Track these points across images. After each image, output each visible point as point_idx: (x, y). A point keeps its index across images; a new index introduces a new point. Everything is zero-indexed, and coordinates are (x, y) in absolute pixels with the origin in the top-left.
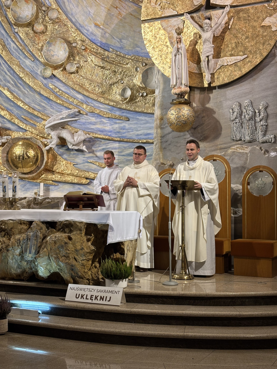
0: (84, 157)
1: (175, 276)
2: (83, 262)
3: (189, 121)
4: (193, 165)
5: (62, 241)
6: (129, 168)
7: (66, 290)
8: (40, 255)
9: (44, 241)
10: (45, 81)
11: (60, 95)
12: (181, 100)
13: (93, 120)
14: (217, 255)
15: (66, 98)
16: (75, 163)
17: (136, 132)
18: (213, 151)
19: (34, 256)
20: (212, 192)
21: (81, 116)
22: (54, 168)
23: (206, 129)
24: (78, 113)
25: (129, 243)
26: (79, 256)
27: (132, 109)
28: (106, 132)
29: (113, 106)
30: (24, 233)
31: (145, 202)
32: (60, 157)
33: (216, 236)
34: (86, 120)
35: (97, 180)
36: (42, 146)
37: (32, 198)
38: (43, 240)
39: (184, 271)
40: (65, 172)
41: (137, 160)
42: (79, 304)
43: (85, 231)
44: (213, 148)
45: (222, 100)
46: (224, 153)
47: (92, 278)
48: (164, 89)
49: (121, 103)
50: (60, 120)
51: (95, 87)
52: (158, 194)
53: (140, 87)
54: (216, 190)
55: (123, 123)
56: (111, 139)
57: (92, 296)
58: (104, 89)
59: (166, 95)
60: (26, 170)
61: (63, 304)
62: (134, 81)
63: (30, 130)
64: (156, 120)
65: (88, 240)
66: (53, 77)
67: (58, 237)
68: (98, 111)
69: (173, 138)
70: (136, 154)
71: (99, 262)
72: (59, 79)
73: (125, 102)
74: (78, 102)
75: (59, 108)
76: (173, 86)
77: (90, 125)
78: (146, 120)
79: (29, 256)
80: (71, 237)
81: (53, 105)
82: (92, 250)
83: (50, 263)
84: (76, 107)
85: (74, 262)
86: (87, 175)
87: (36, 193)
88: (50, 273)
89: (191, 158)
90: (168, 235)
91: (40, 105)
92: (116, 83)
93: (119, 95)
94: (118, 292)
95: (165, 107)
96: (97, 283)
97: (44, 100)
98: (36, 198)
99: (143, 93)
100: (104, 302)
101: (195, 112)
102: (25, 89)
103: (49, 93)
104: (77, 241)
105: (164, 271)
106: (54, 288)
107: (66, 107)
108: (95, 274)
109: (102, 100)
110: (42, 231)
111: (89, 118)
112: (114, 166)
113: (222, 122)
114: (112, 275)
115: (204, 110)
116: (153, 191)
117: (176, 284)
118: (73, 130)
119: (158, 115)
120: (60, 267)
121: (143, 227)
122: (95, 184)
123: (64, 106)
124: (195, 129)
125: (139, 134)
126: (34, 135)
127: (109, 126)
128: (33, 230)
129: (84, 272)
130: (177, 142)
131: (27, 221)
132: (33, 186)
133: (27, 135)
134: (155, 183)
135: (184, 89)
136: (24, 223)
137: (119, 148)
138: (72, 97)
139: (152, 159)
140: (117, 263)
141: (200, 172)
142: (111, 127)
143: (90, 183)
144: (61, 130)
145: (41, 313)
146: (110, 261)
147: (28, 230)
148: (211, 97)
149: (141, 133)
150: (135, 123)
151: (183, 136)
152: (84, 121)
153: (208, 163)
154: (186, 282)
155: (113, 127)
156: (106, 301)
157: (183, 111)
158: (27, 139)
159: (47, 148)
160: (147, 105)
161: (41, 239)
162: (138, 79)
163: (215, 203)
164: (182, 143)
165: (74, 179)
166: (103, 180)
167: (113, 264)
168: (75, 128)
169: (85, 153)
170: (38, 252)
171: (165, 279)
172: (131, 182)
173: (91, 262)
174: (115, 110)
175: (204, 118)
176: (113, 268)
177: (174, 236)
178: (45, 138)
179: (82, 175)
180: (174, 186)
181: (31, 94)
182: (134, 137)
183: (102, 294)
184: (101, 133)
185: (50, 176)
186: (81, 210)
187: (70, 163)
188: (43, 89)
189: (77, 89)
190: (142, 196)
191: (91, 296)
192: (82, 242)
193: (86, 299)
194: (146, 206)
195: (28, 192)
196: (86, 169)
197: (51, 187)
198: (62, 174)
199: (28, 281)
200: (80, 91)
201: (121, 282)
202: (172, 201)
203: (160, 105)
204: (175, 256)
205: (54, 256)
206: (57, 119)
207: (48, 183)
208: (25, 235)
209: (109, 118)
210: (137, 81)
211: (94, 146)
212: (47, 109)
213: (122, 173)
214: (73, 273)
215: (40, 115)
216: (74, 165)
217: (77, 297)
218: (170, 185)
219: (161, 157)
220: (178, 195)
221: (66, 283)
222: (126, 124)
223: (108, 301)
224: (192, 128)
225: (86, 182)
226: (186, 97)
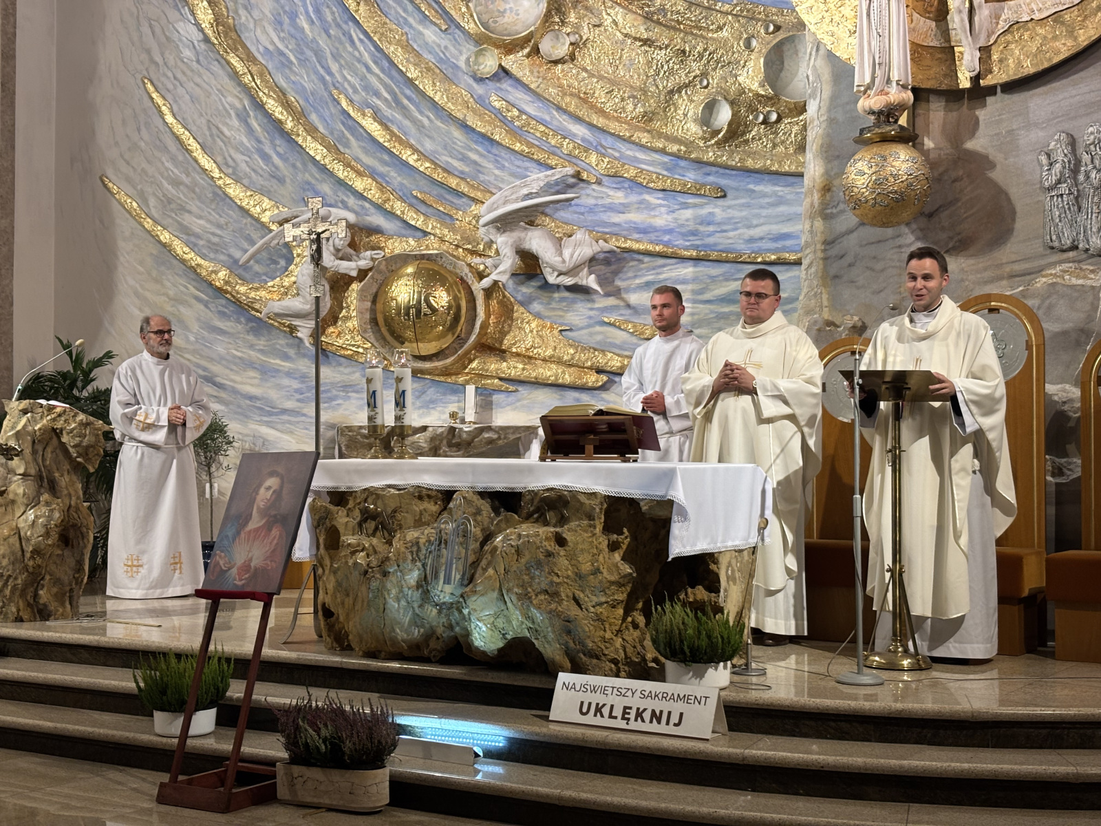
0: (591, 309)
1: (871, 658)
2: (599, 610)
3: (913, 193)
4: (926, 324)
5: (538, 548)
6: (728, 336)
7: (552, 691)
8: (475, 586)
9: (486, 548)
10: (479, 89)
11: (521, 128)
12: (888, 128)
13: (618, 198)
14: (1003, 599)
15: (538, 135)
16: (566, 325)
17: (746, 230)
18: (986, 283)
19: (458, 592)
20: (985, 405)
21: (583, 188)
22: (505, 342)
23: (966, 218)
24: (572, 180)
25: (731, 558)
26: (587, 592)
27: (734, 163)
28: (656, 234)
29: (677, 156)
30: (428, 525)
31: (779, 437)
32: (522, 309)
33: (999, 542)
34: (596, 198)
35: (630, 375)
36: (470, 279)
37: (443, 429)
38: (483, 544)
39: (902, 646)
40: (535, 351)
41: (753, 314)
42: (589, 733)
43: (603, 520)
44: (988, 274)
45: (1014, 127)
46: (1021, 288)
47: (626, 657)
48: (834, 98)
49: (702, 145)
50: (522, 200)
51: (623, 100)
52: (816, 412)
53: (758, 95)
54: (999, 401)
55: (706, 204)
56: (672, 253)
57: (626, 710)
58: (650, 106)
59: (840, 117)
60: (427, 348)
61: (544, 730)
62: (740, 79)
63: (438, 231)
64: (810, 192)
65: (613, 547)
66: (503, 74)
67: (528, 536)
68: (632, 172)
69: (861, 246)
70: (748, 294)
71: (647, 613)
72: (518, 81)
73: (713, 142)
74: (574, 148)
75: (518, 167)
76: (862, 89)
77: (608, 214)
78: (777, 196)
79: (445, 592)
80: (564, 535)
81: (502, 158)
82: (625, 576)
83: (505, 612)
84: (569, 161)
85: (574, 611)
86: (601, 360)
87: (453, 415)
88: (505, 641)
89: (922, 302)
90: (851, 536)
91: (464, 159)
92: (686, 86)
93: (695, 121)
94: (703, 699)
95: (837, 153)
96: (641, 671)
97: (476, 142)
98: (454, 429)
99: (769, 112)
100: (662, 728)
101: (932, 164)
102: (421, 113)
103: (490, 123)
104: (582, 550)
105: (838, 644)
106: (516, 683)
107: (538, 162)
108: (635, 647)
109: (645, 138)
110: (479, 518)
111: (605, 193)
112: (681, 332)
113: (1015, 192)
114: (686, 648)
115: (959, 158)
116: (801, 404)
117: (879, 681)
118: (560, 230)
119: (817, 178)
120: (533, 622)
121: (773, 512)
122: (624, 385)
123: (532, 159)
124: (930, 215)
125: (757, 236)
126: (448, 248)
127: (665, 216)
128: (455, 517)
129: (604, 639)
130: (874, 258)
131: (438, 491)
132: (445, 394)
133: (427, 247)
134: (809, 381)
135: (896, 96)
136: (429, 497)
137: (695, 280)
138: (556, 133)
139: (795, 310)
140: (700, 614)
141: (947, 346)
142: (670, 218)
143: (608, 385)
144: (526, 229)
145: (481, 754)
146: (678, 608)
147: (441, 517)
148: (981, 118)
149: (762, 235)
150: (743, 205)
151: (892, 238)
152: (591, 201)
153: (973, 319)
154: (905, 678)
155: (676, 219)
156: (668, 723)
157: (894, 164)
158: (428, 258)
159: (486, 282)
160: (781, 149)
161: (476, 541)
162: (754, 71)
163: (994, 440)
164: (890, 259)
165: (563, 372)
166: (647, 374)
167: (686, 617)
168: (566, 223)
169: (594, 297)
170: (469, 579)
171: (843, 667)
172: (736, 379)
173: (621, 611)
174: (683, 168)
175: (957, 184)
176: (686, 630)
177: (869, 540)
178: (480, 255)
179: (587, 360)
180: (866, 389)
181: (439, 128)
182: (741, 246)
183: (658, 706)
184: (642, 235)
185: (493, 365)
186: (589, 458)
187: (552, 327)
188: (474, 111)
189: (572, 108)
190: (770, 421)
191: (625, 708)
192: (595, 551)
193: (611, 716)
194: (782, 450)
195: (433, 411)
196: (598, 343)
197: (495, 397)
198: (528, 358)
199: (443, 661)
200: (580, 114)
201: (711, 671)
202: (861, 435)
203: (822, 146)
204: (872, 599)
205: (516, 590)
206: (514, 197)
207: (488, 384)
208: (433, 531)
209: (664, 190)
210: (751, 77)
211: (621, 275)
212: (485, 171)
213: (707, 351)
214: (571, 642)
215: (464, 188)
216: (564, 333)
217: (585, 710)
218: (858, 384)
219: (825, 303)
220: (879, 417)
221: (551, 672)
222: (716, 206)
223: (675, 725)
224: (922, 214)
225: (597, 381)
226: (903, 121)
